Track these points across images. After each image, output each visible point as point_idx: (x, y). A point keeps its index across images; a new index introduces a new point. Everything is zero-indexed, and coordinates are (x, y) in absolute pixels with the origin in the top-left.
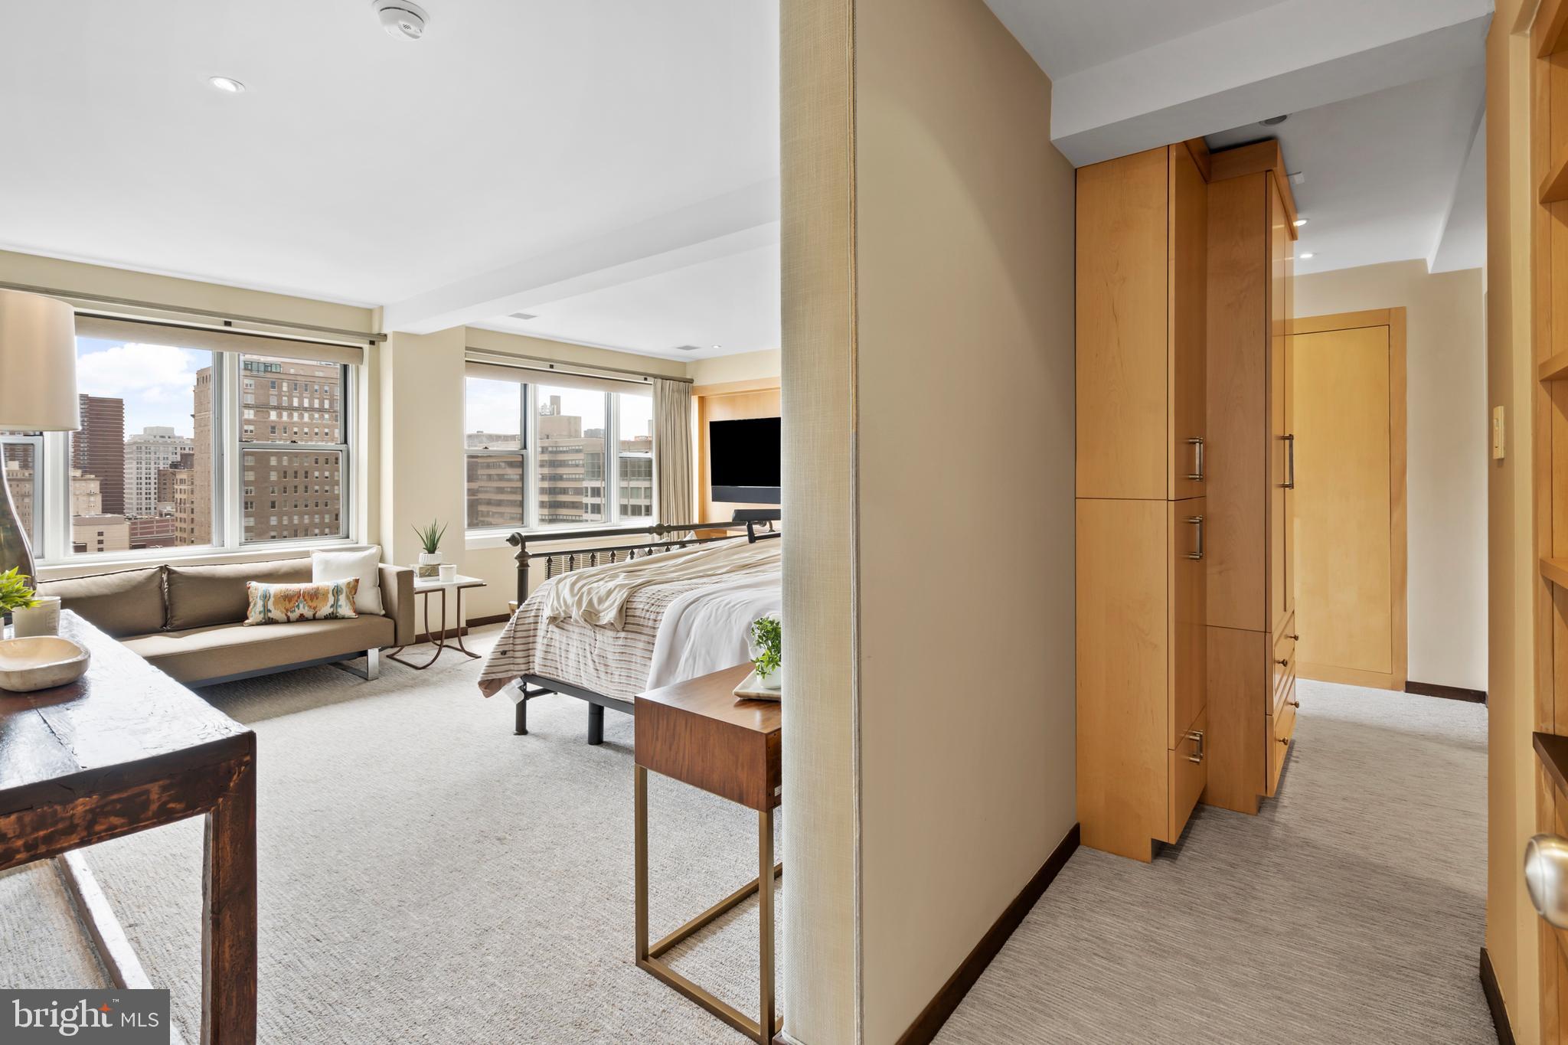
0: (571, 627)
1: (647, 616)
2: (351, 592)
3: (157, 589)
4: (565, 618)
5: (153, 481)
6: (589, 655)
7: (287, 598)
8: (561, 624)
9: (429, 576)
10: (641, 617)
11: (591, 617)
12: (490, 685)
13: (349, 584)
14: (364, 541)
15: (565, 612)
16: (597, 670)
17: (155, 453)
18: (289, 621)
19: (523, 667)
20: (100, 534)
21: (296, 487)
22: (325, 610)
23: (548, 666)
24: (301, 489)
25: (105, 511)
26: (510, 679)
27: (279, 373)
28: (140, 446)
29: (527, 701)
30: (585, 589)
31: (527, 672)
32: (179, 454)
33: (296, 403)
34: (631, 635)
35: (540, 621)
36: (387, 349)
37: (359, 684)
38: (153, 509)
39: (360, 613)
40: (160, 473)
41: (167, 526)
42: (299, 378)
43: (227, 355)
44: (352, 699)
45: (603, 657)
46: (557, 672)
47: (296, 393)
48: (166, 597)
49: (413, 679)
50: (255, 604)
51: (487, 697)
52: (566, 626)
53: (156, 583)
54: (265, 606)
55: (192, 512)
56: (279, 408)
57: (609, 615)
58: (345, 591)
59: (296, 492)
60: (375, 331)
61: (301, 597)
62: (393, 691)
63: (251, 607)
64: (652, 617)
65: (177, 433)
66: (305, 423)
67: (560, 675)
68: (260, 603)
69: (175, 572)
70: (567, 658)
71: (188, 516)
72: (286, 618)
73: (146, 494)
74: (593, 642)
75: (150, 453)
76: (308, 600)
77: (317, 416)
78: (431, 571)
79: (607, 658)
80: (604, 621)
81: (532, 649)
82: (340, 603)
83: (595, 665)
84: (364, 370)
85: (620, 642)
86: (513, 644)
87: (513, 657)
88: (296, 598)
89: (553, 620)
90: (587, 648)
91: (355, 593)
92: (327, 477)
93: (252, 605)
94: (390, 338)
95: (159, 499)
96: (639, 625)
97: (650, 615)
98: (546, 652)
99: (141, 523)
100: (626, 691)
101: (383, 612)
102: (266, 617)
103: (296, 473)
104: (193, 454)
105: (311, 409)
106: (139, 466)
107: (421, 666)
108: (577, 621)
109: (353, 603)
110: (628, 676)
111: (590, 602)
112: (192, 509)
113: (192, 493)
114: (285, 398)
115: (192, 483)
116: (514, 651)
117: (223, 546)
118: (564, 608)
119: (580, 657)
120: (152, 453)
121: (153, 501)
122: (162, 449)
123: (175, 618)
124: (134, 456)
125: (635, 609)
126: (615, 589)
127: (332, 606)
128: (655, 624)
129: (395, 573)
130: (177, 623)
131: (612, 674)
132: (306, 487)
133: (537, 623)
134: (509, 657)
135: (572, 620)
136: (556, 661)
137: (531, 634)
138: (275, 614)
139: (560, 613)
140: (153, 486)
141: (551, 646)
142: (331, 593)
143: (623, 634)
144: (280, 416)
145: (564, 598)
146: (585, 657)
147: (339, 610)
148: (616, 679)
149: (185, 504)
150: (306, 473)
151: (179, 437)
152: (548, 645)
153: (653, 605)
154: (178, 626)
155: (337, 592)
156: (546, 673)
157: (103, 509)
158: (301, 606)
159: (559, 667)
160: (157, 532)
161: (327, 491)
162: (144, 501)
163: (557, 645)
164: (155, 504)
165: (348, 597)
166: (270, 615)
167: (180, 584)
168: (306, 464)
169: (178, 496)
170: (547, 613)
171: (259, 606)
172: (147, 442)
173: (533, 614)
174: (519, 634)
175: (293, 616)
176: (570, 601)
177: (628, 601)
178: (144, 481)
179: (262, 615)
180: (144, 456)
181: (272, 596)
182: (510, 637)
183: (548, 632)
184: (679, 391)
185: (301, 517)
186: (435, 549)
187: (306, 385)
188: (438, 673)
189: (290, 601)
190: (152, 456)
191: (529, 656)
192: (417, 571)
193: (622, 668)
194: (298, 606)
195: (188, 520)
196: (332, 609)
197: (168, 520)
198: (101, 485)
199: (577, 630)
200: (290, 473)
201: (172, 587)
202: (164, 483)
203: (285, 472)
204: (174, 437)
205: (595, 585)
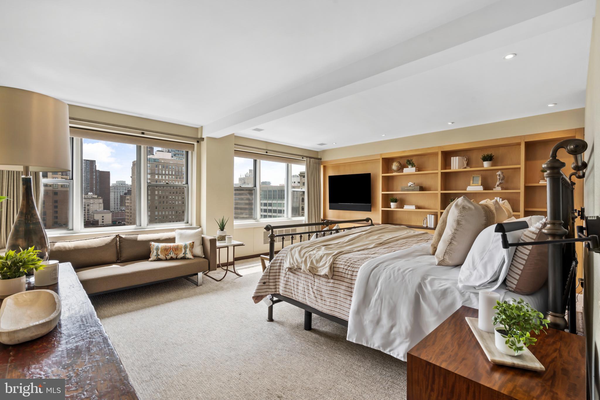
0: (300, 273)
1: (347, 272)
2: (191, 247)
3: (115, 245)
4: (296, 269)
5: (119, 199)
6: (311, 289)
7: (166, 250)
8: (294, 271)
9: (221, 240)
10: (343, 273)
11: (313, 271)
12: (257, 298)
13: (190, 244)
14: (194, 225)
15: (297, 266)
16: (316, 297)
17: (120, 190)
18: (166, 260)
19: (273, 290)
20: (103, 217)
21: (164, 202)
22: (181, 255)
23: (287, 292)
24: (165, 202)
25: (104, 209)
26: (266, 295)
27: (158, 162)
28: (116, 187)
29: (273, 305)
30: (307, 255)
31: (275, 293)
32: (127, 190)
33: (164, 173)
34: (336, 282)
35: (282, 268)
36: (204, 144)
37: (194, 288)
38: (119, 208)
39: (195, 256)
40: (121, 196)
41: (123, 214)
42: (165, 164)
43: (142, 147)
44: (192, 296)
45: (320, 291)
46: (292, 295)
47: (164, 169)
48: (118, 248)
49: (217, 286)
50: (153, 252)
51: (255, 303)
52: (297, 273)
53: (115, 242)
54: (157, 253)
55: (131, 210)
56: (158, 174)
57: (325, 271)
58: (189, 247)
59: (164, 203)
60: (199, 137)
61: (172, 249)
62: (209, 292)
63: (152, 253)
64: (349, 273)
65: (126, 183)
66: (167, 179)
67: (294, 297)
68: (155, 252)
69: (122, 238)
70: (298, 289)
71: (130, 211)
72: (165, 258)
73: (117, 203)
74: (313, 283)
75: (118, 190)
76: (174, 250)
77: (170, 177)
78: (222, 238)
79: (321, 292)
80: (322, 273)
81: (278, 282)
82: (187, 252)
83: (315, 295)
84: (195, 153)
85: (330, 285)
86: (268, 279)
87: (268, 285)
88: (169, 250)
89: (290, 269)
90: (310, 285)
91: (193, 248)
92: (173, 198)
93: (152, 252)
94: (205, 140)
95: (121, 205)
96: (342, 277)
97: (348, 272)
98: (286, 284)
99: (115, 213)
100: (334, 311)
101: (204, 256)
102: (158, 258)
103: (164, 197)
104: (131, 190)
105: (169, 174)
106: (115, 194)
107: (219, 280)
108: (304, 271)
109: (192, 253)
110: (335, 303)
111: (312, 262)
112: (131, 209)
113: (131, 203)
114: (160, 171)
115: (131, 200)
116: (269, 282)
117: (141, 226)
118: (296, 264)
119: (305, 289)
120: (119, 190)
121: (119, 206)
122: (122, 188)
123: (122, 257)
124: (113, 191)
125: (339, 268)
126: (324, 256)
127: (184, 254)
128: (352, 277)
129: (209, 240)
130: (122, 259)
131: (325, 301)
132: (167, 202)
133: (280, 269)
134: (267, 285)
135: (302, 270)
136: (291, 289)
137: (277, 275)
138: (161, 256)
139: (294, 266)
140: (119, 201)
141: (288, 281)
142: (183, 247)
143: (332, 281)
144: (158, 177)
145: (296, 259)
146: (308, 289)
147: (186, 255)
148: (328, 304)
149: (129, 207)
150: (167, 197)
151: (127, 184)
152: (286, 281)
153: (349, 266)
154: (123, 261)
155: (186, 248)
156: (286, 295)
157: (104, 208)
158: (171, 253)
159: (293, 293)
160: (120, 216)
161: (173, 203)
162: (116, 206)
163: (292, 281)
164: (120, 207)
165: (190, 250)
166: (159, 257)
167: (123, 243)
168: (167, 194)
169: (127, 204)
170: (286, 265)
171: (155, 253)
172: (117, 186)
173: (278, 264)
174: (271, 274)
175: (168, 257)
176: (300, 261)
177: (333, 263)
178: (116, 199)
179: (156, 257)
180: (116, 191)
181: (160, 249)
182: (267, 275)
183: (286, 274)
184: (316, 163)
185: (165, 212)
186: (224, 229)
187: (167, 166)
188: (226, 284)
189: (167, 251)
190: (119, 191)
191: (276, 285)
192: (217, 238)
193: (331, 298)
194: (170, 253)
195: (130, 213)
196: (184, 255)
197: (123, 212)
198: (103, 200)
199: (303, 275)
200: (162, 197)
201: (121, 244)
202: (122, 199)
203: (160, 197)
204: (125, 184)
205: (312, 253)
